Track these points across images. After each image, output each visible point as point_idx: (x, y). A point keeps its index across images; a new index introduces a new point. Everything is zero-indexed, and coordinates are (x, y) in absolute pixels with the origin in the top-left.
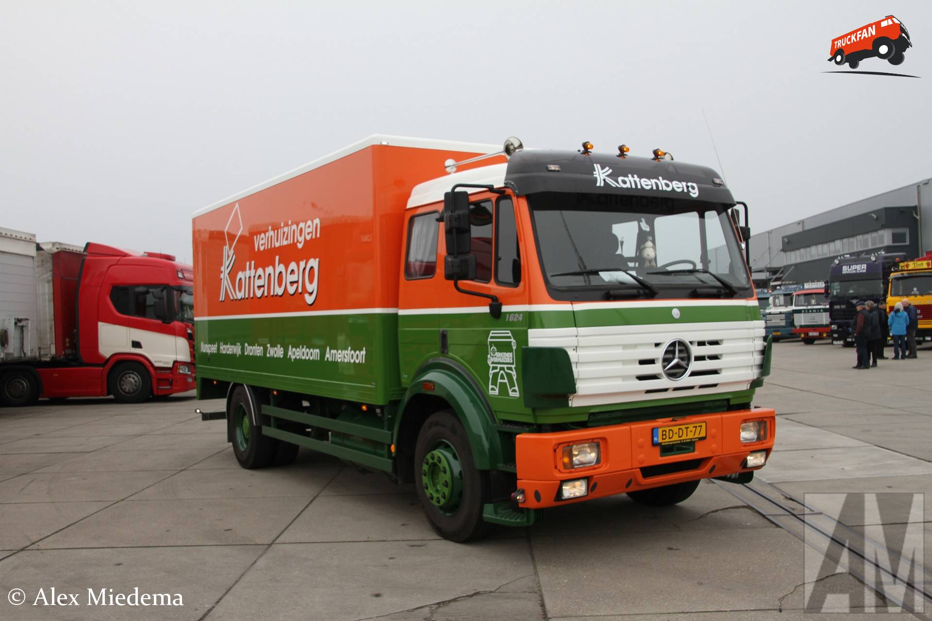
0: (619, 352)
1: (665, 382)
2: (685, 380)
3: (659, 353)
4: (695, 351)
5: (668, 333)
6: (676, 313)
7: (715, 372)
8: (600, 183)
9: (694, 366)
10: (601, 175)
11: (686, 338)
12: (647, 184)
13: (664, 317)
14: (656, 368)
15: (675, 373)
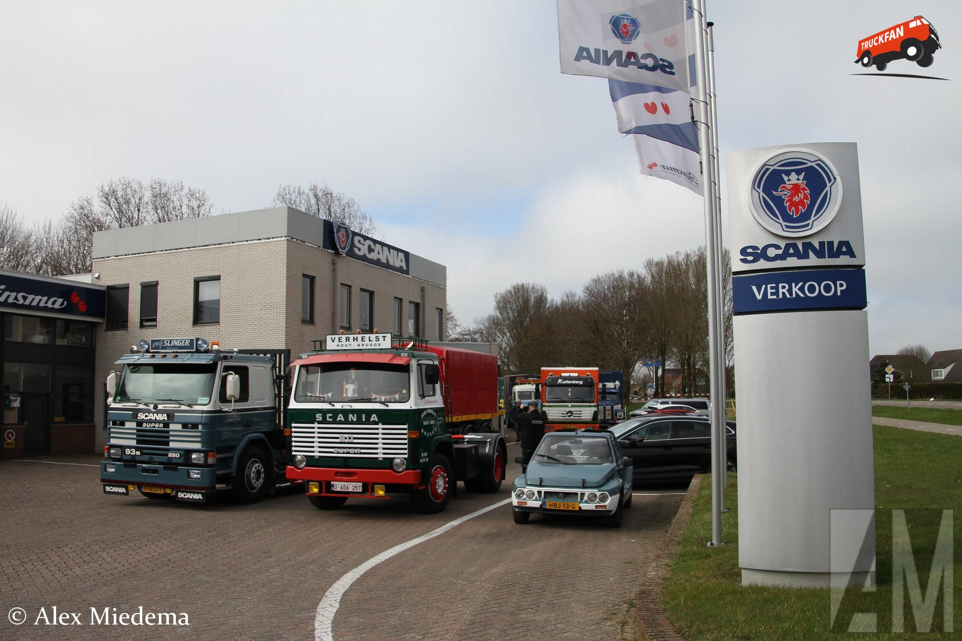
0: (557, 412)
1: (567, 418)
2: (572, 417)
3: (566, 412)
4: (574, 412)
5: (568, 409)
6: (569, 406)
7: (581, 417)
8: (558, 383)
9: (574, 415)
10: (560, 381)
11: (572, 410)
12: (569, 382)
13: (567, 406)
14: (565, 415)
15: (570, 416)
